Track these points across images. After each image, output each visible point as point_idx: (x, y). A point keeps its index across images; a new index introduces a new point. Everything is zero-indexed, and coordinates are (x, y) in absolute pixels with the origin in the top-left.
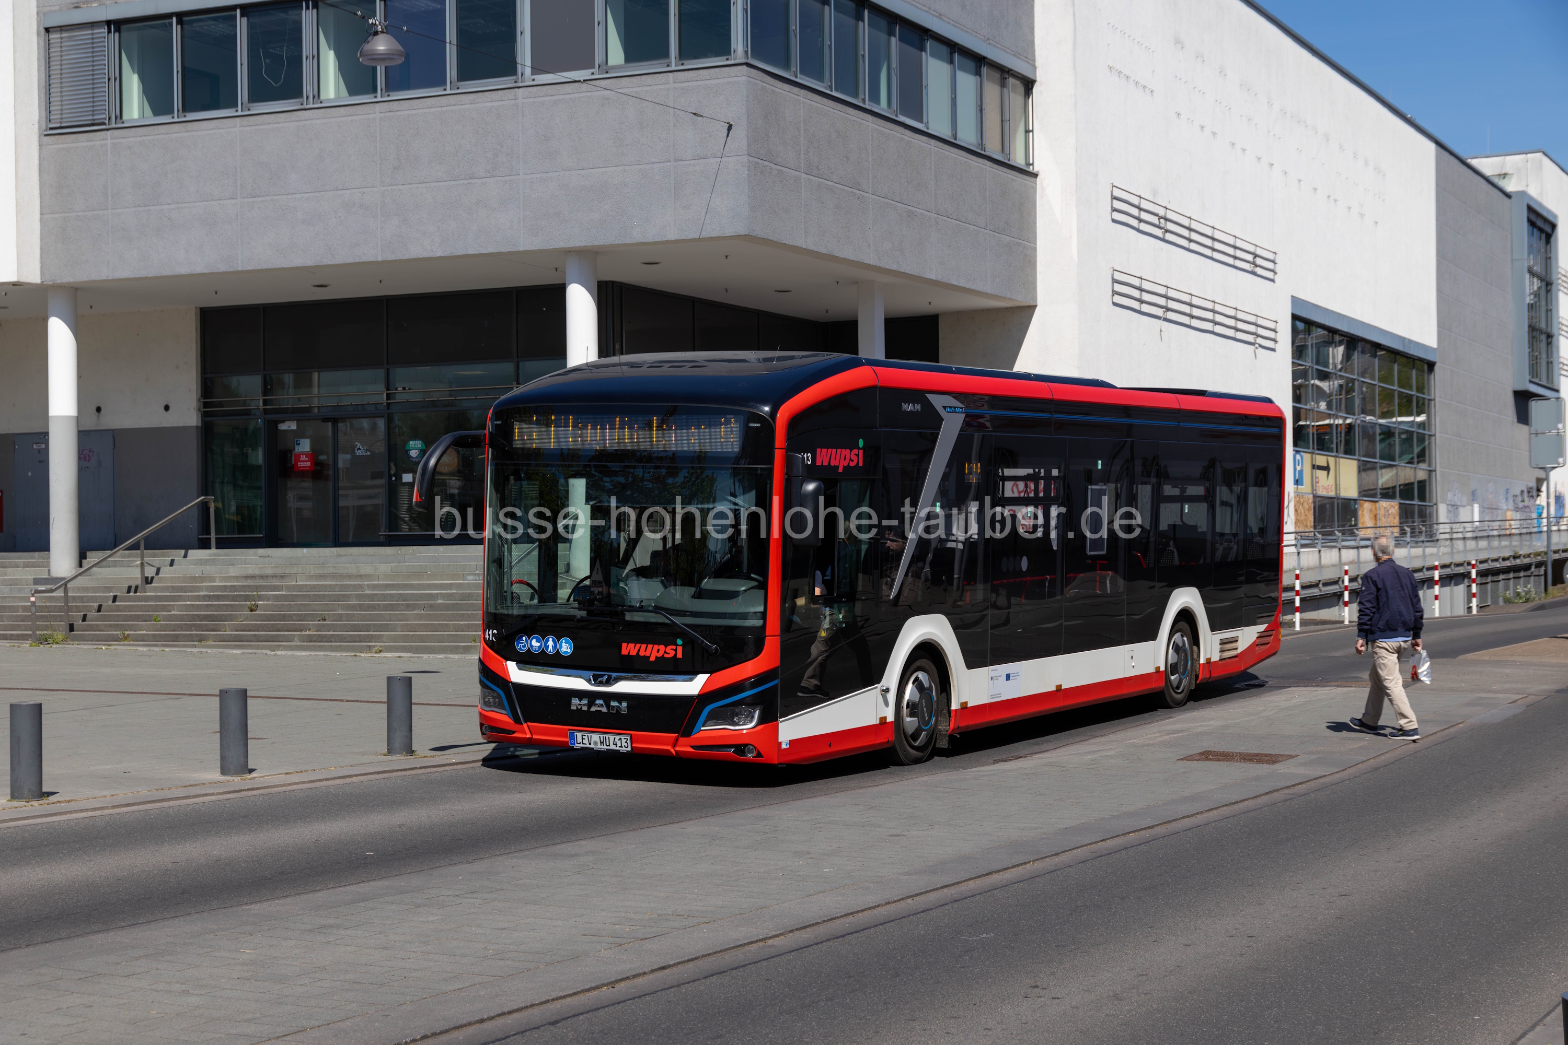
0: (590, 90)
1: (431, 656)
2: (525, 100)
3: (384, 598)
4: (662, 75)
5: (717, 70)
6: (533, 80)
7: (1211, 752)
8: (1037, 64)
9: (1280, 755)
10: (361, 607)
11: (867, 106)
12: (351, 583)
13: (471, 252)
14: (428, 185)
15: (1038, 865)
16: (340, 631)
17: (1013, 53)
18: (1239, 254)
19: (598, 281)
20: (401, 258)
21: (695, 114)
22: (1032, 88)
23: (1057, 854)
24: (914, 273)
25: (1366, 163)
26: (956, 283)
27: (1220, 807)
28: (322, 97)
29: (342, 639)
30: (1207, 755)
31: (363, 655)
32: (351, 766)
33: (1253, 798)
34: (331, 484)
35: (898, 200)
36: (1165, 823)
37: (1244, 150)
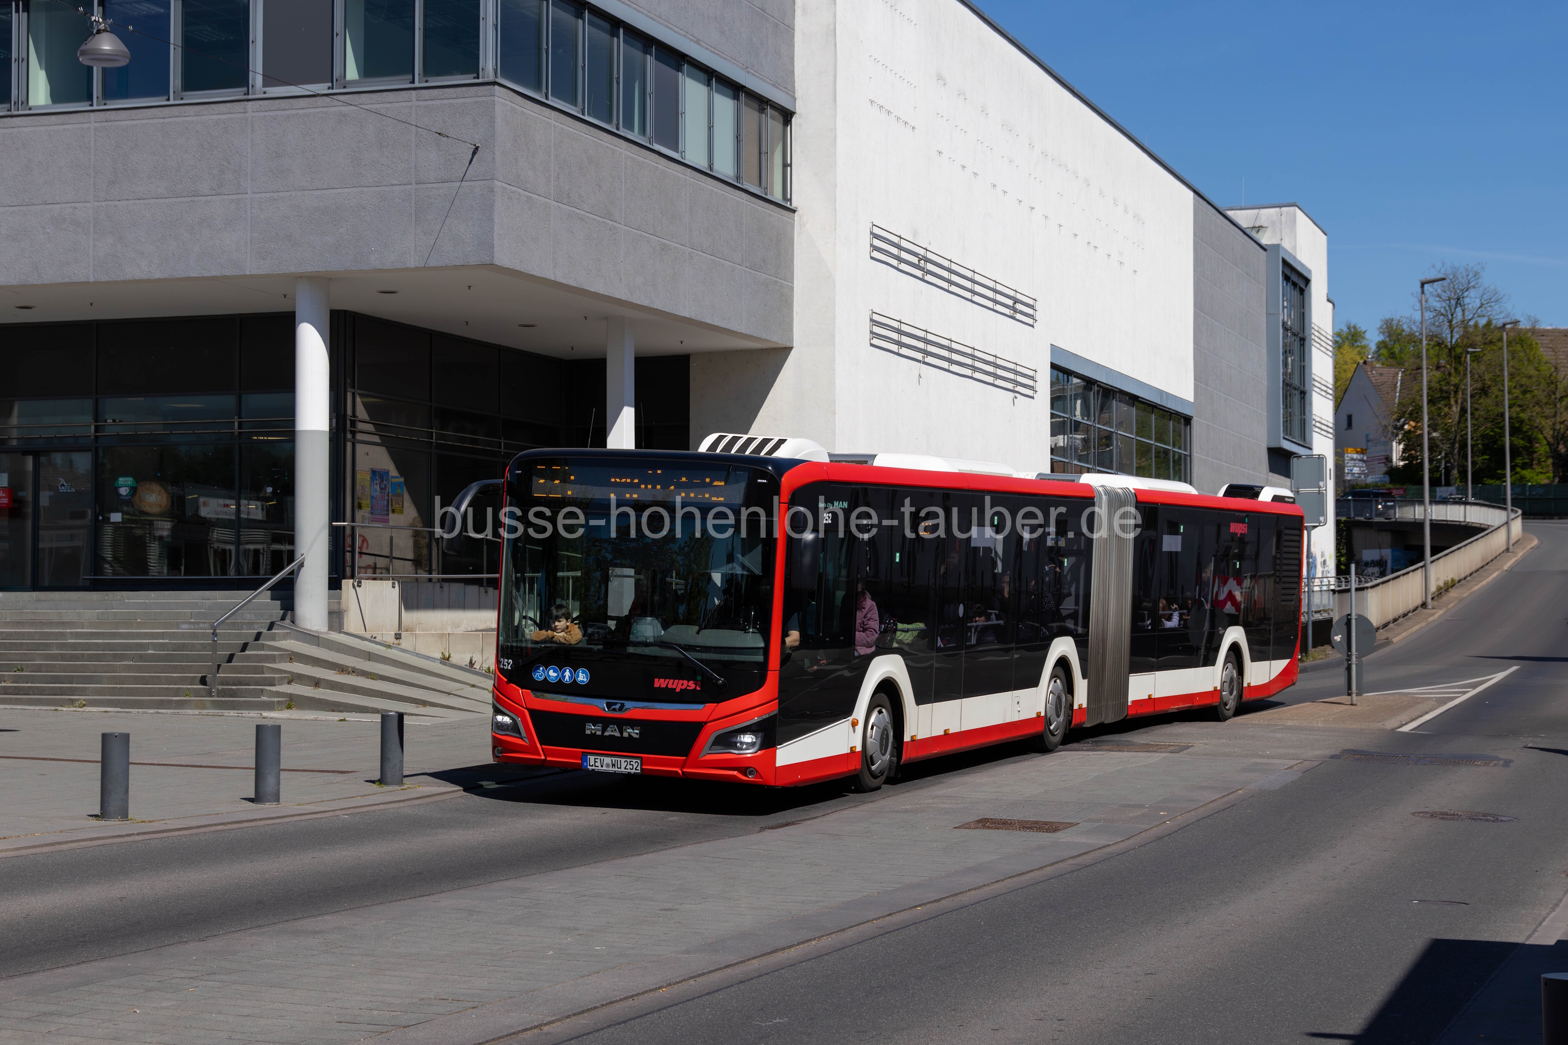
0: (326, 105)
1: (141, 710)
2: (256, 114)
3: (89, 647)
4: (405, 92)
5: (464, 89)
6: (265, 93)
7: (988, 819)
8: (796, 95)
9: (1060, 823)
10: (63, 657)
11: (623, 132)
12: (53, 630)
13: (193, 274)
14: (146, 201)
15: (826, 942)
16: (39, 683)
17: (772, 83)
18: (1000, 298)
19: (331, 311)
20: (116, 279)
21: (439, 134)
22: (791, 121)
23: (843, 930)
24: (667, 310)
25: (1126, 210)
26: (710, 322)
27: (1006, 879)
28: (31, 103)
29: (41, 691)
30: (984, 823)
31: (64, 709)
32: (61, 832)
33: (1038, 869)
34: (29, 523)
35: (651, 232)
36: (952, 896)
37: (1005, 192)
